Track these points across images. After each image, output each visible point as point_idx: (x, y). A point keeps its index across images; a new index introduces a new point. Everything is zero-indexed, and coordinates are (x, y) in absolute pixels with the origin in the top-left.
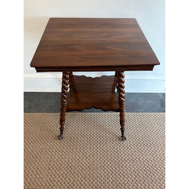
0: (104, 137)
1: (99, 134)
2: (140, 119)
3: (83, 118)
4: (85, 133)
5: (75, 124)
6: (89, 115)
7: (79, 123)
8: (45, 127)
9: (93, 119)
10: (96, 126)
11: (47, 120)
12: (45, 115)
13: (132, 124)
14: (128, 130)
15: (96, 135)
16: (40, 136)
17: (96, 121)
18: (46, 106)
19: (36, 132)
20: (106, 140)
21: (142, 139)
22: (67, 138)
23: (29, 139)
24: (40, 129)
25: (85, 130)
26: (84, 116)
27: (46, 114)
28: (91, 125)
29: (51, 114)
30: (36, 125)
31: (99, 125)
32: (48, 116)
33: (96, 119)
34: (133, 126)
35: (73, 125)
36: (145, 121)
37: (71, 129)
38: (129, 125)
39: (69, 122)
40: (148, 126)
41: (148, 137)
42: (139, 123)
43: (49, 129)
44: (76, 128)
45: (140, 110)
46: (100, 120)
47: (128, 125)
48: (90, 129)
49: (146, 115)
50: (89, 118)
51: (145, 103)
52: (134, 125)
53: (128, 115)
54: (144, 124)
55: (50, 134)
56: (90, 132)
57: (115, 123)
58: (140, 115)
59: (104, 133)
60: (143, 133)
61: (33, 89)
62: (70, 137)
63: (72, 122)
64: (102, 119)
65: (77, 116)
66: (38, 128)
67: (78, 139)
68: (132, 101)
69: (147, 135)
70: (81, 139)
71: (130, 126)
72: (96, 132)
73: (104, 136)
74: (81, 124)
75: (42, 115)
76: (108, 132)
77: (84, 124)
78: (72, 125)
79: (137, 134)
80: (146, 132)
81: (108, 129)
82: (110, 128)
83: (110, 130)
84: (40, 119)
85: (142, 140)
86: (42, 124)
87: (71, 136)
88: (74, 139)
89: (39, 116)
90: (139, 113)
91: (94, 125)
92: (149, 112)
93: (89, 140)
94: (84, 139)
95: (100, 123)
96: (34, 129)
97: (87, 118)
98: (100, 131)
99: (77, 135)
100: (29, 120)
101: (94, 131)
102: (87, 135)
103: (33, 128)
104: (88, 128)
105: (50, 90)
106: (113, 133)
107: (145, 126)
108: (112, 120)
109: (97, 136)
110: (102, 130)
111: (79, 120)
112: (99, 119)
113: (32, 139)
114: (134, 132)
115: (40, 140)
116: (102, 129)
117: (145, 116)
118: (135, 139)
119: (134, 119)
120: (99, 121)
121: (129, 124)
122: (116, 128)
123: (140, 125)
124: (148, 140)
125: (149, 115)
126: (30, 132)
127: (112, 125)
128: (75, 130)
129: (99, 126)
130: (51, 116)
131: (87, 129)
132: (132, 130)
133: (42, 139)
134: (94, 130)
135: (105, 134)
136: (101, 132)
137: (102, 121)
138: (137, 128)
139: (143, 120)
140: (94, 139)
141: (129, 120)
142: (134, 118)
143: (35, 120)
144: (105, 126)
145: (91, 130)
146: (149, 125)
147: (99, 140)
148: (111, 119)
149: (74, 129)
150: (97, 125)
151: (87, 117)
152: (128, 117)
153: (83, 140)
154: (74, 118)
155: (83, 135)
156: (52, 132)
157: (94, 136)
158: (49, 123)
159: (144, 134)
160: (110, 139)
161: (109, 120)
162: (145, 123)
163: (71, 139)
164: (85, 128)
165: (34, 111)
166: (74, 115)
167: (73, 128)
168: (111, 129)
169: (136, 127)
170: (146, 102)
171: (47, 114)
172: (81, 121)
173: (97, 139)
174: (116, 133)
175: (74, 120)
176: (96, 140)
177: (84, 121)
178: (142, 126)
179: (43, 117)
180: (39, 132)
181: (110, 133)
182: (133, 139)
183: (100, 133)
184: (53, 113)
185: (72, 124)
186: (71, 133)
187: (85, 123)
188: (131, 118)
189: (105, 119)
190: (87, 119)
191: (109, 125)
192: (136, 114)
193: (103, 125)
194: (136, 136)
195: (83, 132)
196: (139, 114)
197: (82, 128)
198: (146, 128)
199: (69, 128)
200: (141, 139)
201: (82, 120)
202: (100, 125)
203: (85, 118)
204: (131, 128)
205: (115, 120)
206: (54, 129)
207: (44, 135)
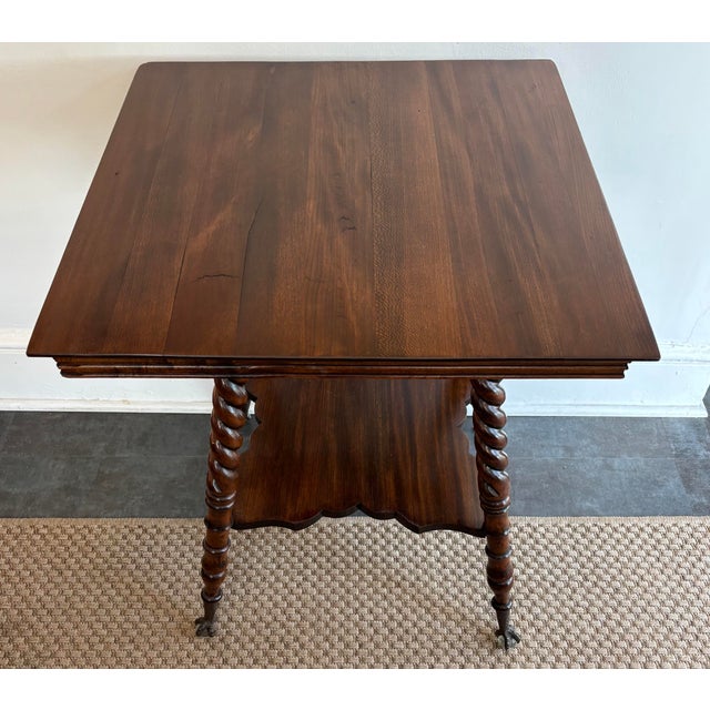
0: (420, 637)
1: (400, 625)
2: (587, 548)
3: (321, 542)
4: (333, 618)
5: (286, 573)
6: (348, 530)
7: (306, 567)
8: (147, 586)
9: (369, 548)
10: (384, 586)
11: (155, 556)
12: (145, 531)
13: (551, 573)
14: (534, 604)
15: (385, 625)
16: (125, 633)
17: (383, 560)
18: (145, 482)
19: (108, 612)
20: (431, 653)
21: (595, 644)
22: (252, 640)
23: (77, 647)
24: (126, 599)
25: (333, 605)
26: (329, 536)
27: (149, 523)
28: (362, 578)
29: (176, 524)
30: (107, 580)
31: (399, 578)
32: (159, 531)
33: (383, 548)
34: (553, 585)
35: (277, 579)
36: (612, 560)
37: (270, 599)
38: (538, 577)
39: (259, 561)
40: (623, 584)
41: (622, 638)
42: (583, 566)
43: (169, 599)
44: (291, 592)
45: (588, 504)
46: (402, 554)
47: (530, 579)
48: (356, 598)
49: (615, 530)
50: (348, 542)
51: (609, 467)
52: (557, 578)
53: (530, 530)
54: (606, 572)
55: (173, 625)
56: (356, 611)
57: (472, 566)
58: (588, 529)
59: (420, 618)
60: (603, 617)
61: (84, 400)
62: (267, 639)
63: (273, 561)
64: (410, 548)
66: (114, 592)
67: (302, 646)
68: (550, 459)
69: (620, 624)
70: (318, 646)
71: (539, 585)
72: (385, 610)
73: (421, 631)
74: (314, 573)
75: (132, 531)
76: (443, 611)
77: (328, 572)
78: (273, 579)
79: (575, 624)
80: (616, 611)
81: (442, 597)
82: (447, 591)
83: (448, 604)
84: (123, 548)
85: (596, 652)
86: (131, 574)
87: (273, 633)
88: (287, 646)
89: (118, 531)
90: (582, 519)
91: (375, 579)
92: (628, 514)
93: (356, 654)
94: (332, 646)
95: (403, 566)
96: (97, 599)
97: (343, 542)
98: (405, 610)
99: (298, 626)
100: (71, 556)
101: (376, 610)
102: (342, 625)
103: (90, 591)
104: (348, 592)
105: (163, 402)
106: (464, 617)
107: (609, 585)
108: (456, 553)
109: (391, 631)
110: (415, 604)
111: (306, 555)
112: (396, 548)
113: (91, 647)
114: (558, 612)
115: (129, 655)
116: (413, 597)
117: (611, 536)
118: (565, 644)
119: (559, 547)
120: (397, 560)
121: (537, 572)
122: (475, 591)
123: (586, 579)
124: (626, 653)
125: (628, 530)
126: (79, 612)
127: (460, 578)
128: (290, 605)
129: (398, 585)
130: (172, 531)
131: (342, 598)
132: (549, 604)
133: (137, 648)
134: (377, 604)
135: (429, 625)
136: (407, 611)
137: (410, 560)
138: (574, 591)
139: (602, 553)
140: (377, 646)
141: (534, 553)
142: (559, 541)
143: (99, 555)
144: (426, 585)
145: (362, 605)
146: (628, 578)
147: (401, 652)
148: (455, 547)
149: (284, 599)
150: (389, 579)
151: (343, 536)
152: (531, 537)
153: (326, 654)
154: (281, 542)
155: (327, 625)
156: (181, 613)
157: (376, 632)
158: (166, 568)
159: (605, 624)
160: (452, 646)
161: (443, 554)
162: (611, 566)
163: (272, 646)
164: (333, 592)
165: (92, 508)
167: (276, 592)
168: (456, 597)
169: (568, 585)
170: (616, 463)
171: (153, 521)
172: (314, 561)
173: (392, 646)
174: (478, 618)
175: (279, 554)
176: (386, 653)
177: (328, 561)
178: (595, 584)
179: (138, 537)
180: (123, 613)
181: (449, 617)
182: (556, 645)
183: (406, 618)
184: (181, 521)
185: (272, 573)
186: (270, 618)
187: (334, 567)
188: (544, 541)
189: (424, 548)
190: (342, 548)
191: (446, 578)
192: (569, 526)
193: (418, 579)
194: (568, 631)
195: (327, 611)
196: (582, 525)
197: (320, 592)
198: (617, 590)
199: (257, 592)
200: (590, 644)
201: (320, 555)
202: (404, 578)
203: (334, 543)
204: (547, 591)
205: (470, 553)
206: (189, 598)
207: (145, 626)
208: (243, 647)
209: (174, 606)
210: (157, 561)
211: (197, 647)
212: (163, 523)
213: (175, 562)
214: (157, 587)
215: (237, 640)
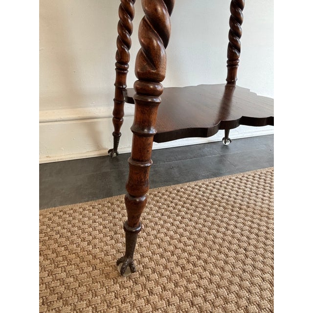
1: (259, 230)
3: (181, 197)
4: (215, 237)
5: (169, 217)
6: (193, 188)
7: (179, 211)
8: (70, 247)
9: (210, 194)
10: (233, 211)
11: (74, 226)
12: (65, 213)
15: (251, 232)
17: (222, 198)
18: (62, 189)
22: (166, 268)
24: (53, 261)
25: (210, 228)
26: (184, 193)
27: (67, 208)
28: (217, 210)
29: (86, 205)
32: (75, 211)
35: (165, 222)
37: (166, 235)
43: (89, 253)
44: (178, 227)
48: (221, 221)
55: (97, 272)
62: (177, 264)
63: (157, 212)
65: (163, 194)
74: (186, 213)
77: (195, 211)
78: (162, 222)
86: (56, 242)
87: (179, 258)
88: (194, 265)
91: (225, 208)
93: (246, 256)
94: (227, 255)
95: (235, 199)
97: (194, 194)
98: (255, 221)
99: (194, 248)
101: (238, 225)
102: (224, 240)
104: (214, 219)
108: (258, 187)
109: (257, 235)
110: (258, 216)
111: (176, 205)
112: (225, 191)
116: (254, 213)
120: (230, 197)
128: (181, 235)
129: (240, 208)
131: (213, 223)
133: (66, 303)
134: (236, 222)
136: (257, 221)
137: (237, 195)
140: (256, 247)
144: (255, 205)
145: (228, 224)
148: (254, 185)
149: (176, 232)
150: (233, 207)
151: (192, 192)
153: (226, 262)
154: (158, 202)
155: (214, 242)
156: (102, 261)
157: (248, 238)
158: (83, 232)
161: (251, 189)
163: (183, 268)
164: (205, 221)
166: (155, 195)
167: (168, 230)
171: (70, 206)
172: (183, 207)
175: (160, 208)
177: (191, 205)
179: (60, 217)
183: (259, 225)
184: (89, 203)
185: (160, 219)
186: (172, 248)
187: (197, 207)
189: (240, 189)
190: (195, 197)
191: (263, 199)
193: (248, 203)
195: (208, 233)
197: (197, 223)
199: (155, 232)
201: (185, 203)
202: (241, 205)
203: (189, 196)
205: (264, 186)
206: (106, 248)
207: (72, 280)
208: (161, 275)
209: (95, 257)
210: (76, 229)
211: (123, 287)
212: (77, 206)
213: (90, 226)
214: (78, 246)
215: (154, 271)
